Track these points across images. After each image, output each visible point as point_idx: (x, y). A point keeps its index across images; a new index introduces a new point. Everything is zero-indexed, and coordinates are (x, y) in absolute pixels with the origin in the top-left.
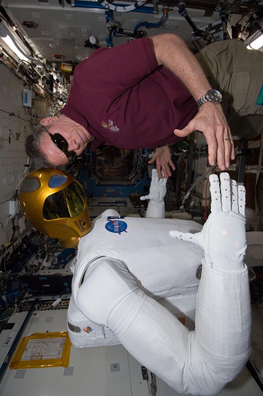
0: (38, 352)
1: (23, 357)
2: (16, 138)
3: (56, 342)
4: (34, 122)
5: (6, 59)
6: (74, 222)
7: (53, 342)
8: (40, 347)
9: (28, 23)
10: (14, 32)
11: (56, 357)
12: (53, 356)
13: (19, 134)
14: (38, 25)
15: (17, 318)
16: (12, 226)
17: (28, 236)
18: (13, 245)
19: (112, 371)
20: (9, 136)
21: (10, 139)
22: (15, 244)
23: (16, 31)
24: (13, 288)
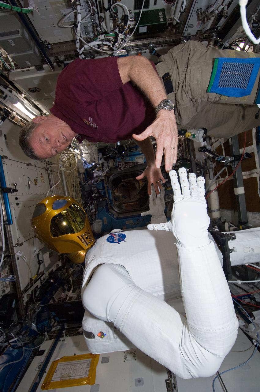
0: (67, 373)
1: (53, 379)
2: (34, 183)
3: (83, 363)
4: (49, 169)
6: (77, 237)
7: (80, 363)
8: (68, 368)
10: (23, 98)
11: (83, 376)
12: (81, 375)
13: (37, 180)
15: (46, 345)
16: (37, 261)
17: (54, 270)
18: (41, 279)
19: (136, 385)
20: (28, 183)
21: (29, 184)
22: (42, 278)
24: (43, 318)
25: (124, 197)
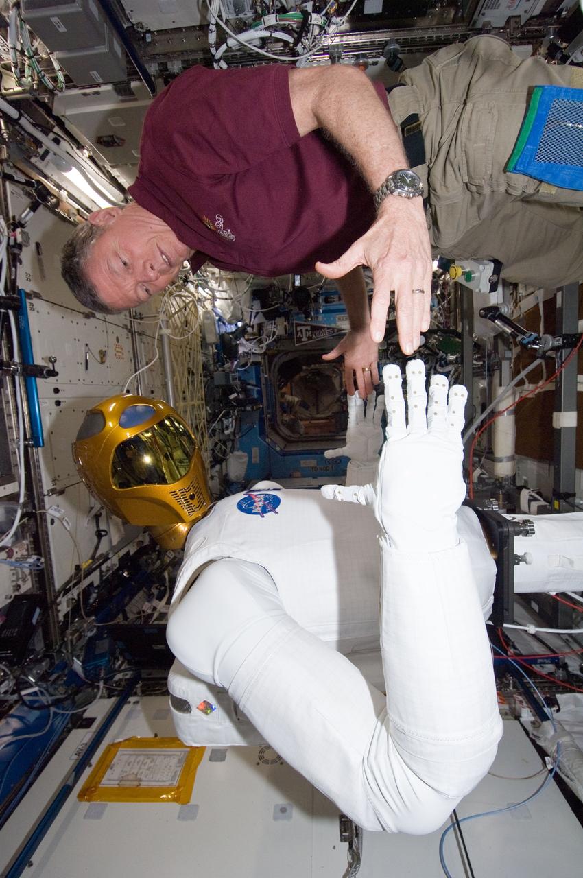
0: (133, 773)
1: (104, 781)
2: (99, 359)
3: (169, 756)
4: (137, 328)
5: (73, 213)
6: (171, 493)
7: (164, 755)
8: (138, 762)
9: (105, 139)
10: (86, 159)
11: (167, 784)
12: (164, 781)
13: (105, 351)
14: (123, 140)
15: (98, 709)
16: (95, 529)
17: (131, 553)
18: (100, 568)
19: (276, 818)
20: (84, 356)
21: (87, 361)
22: (104, 567)
23: (91, 158)
24: (98, 651)
25: (304, 405)
